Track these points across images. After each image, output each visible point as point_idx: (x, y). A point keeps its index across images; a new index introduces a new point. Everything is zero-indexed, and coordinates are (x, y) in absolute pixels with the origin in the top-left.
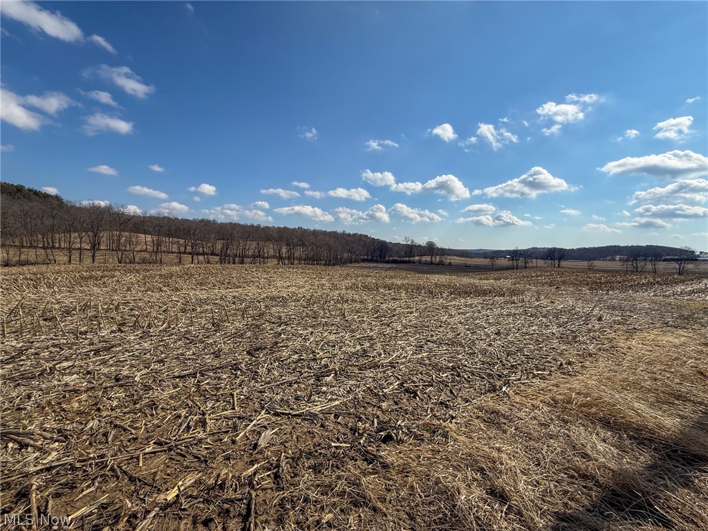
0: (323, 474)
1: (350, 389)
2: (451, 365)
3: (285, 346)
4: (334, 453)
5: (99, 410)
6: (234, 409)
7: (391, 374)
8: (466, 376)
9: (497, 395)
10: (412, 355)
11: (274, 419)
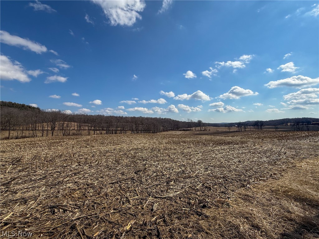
0: (182, 220)
1: (182, 187)
2: (222, 176)
3: (149, 170)
4: (184, 212)
5: (86, 197)
6: (138, 196)
7: (197, 181)
8: (230, 181)
9: (246, 188)
10: (204, 172)
11: (155, 199)
